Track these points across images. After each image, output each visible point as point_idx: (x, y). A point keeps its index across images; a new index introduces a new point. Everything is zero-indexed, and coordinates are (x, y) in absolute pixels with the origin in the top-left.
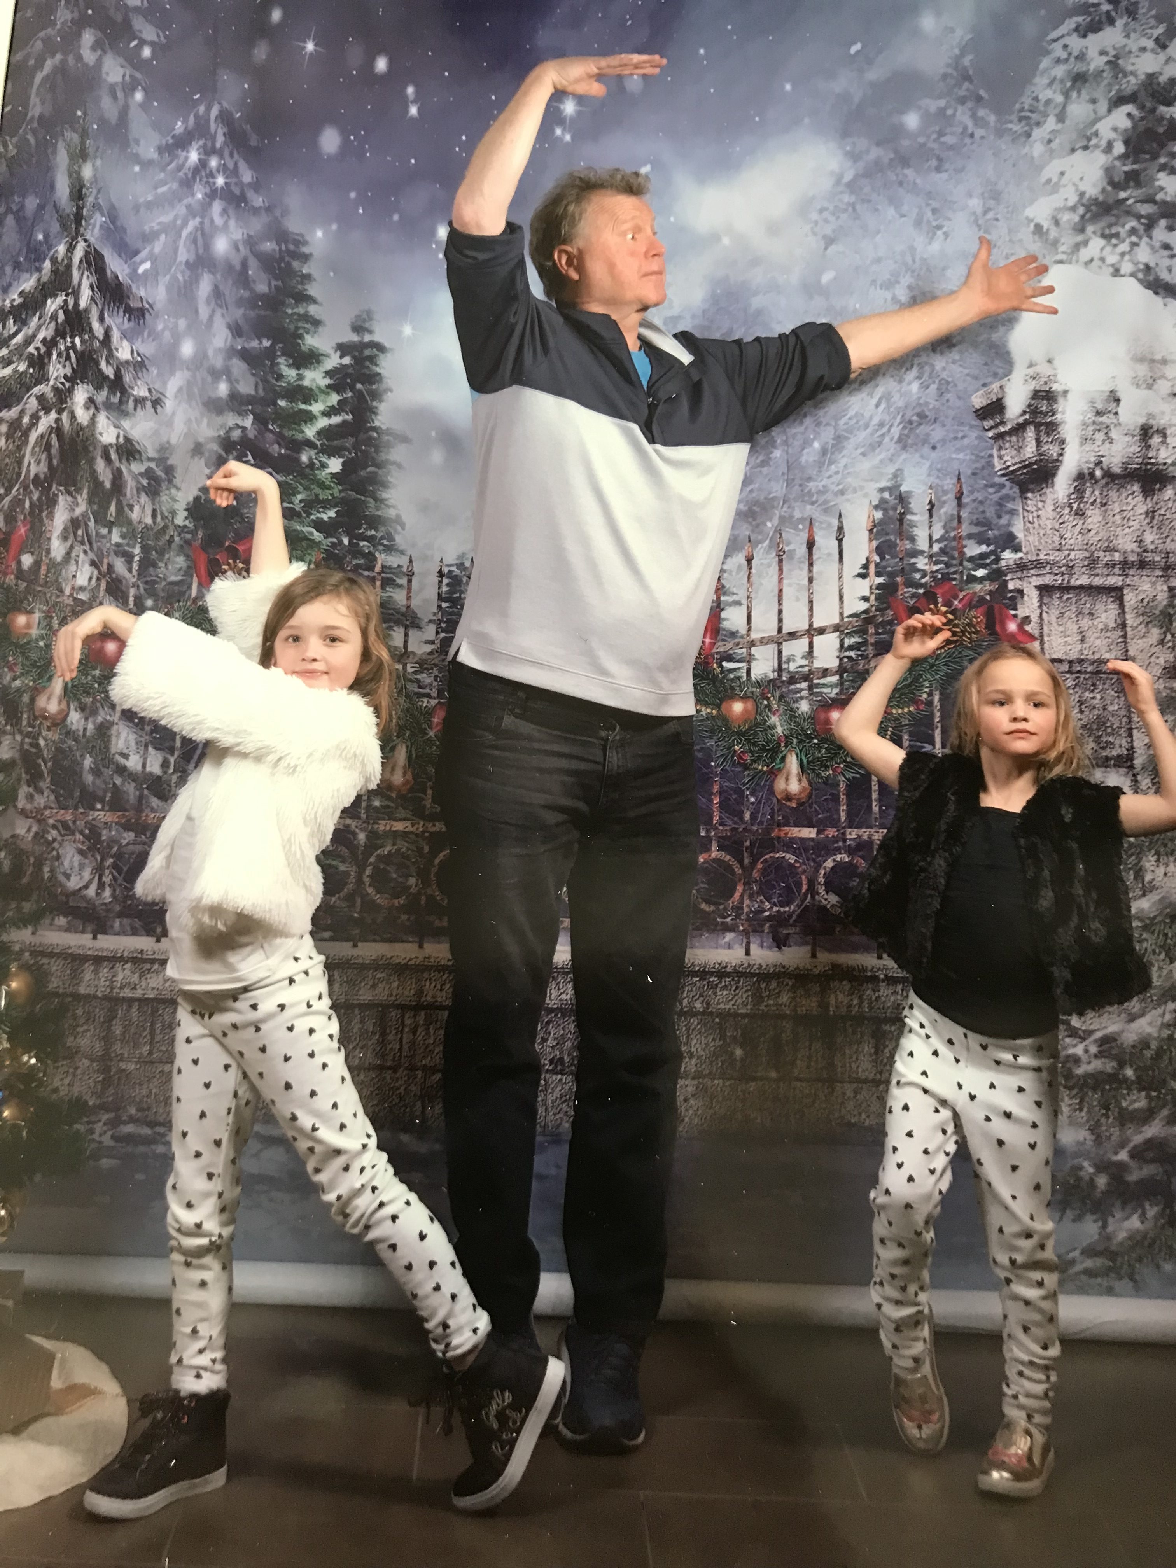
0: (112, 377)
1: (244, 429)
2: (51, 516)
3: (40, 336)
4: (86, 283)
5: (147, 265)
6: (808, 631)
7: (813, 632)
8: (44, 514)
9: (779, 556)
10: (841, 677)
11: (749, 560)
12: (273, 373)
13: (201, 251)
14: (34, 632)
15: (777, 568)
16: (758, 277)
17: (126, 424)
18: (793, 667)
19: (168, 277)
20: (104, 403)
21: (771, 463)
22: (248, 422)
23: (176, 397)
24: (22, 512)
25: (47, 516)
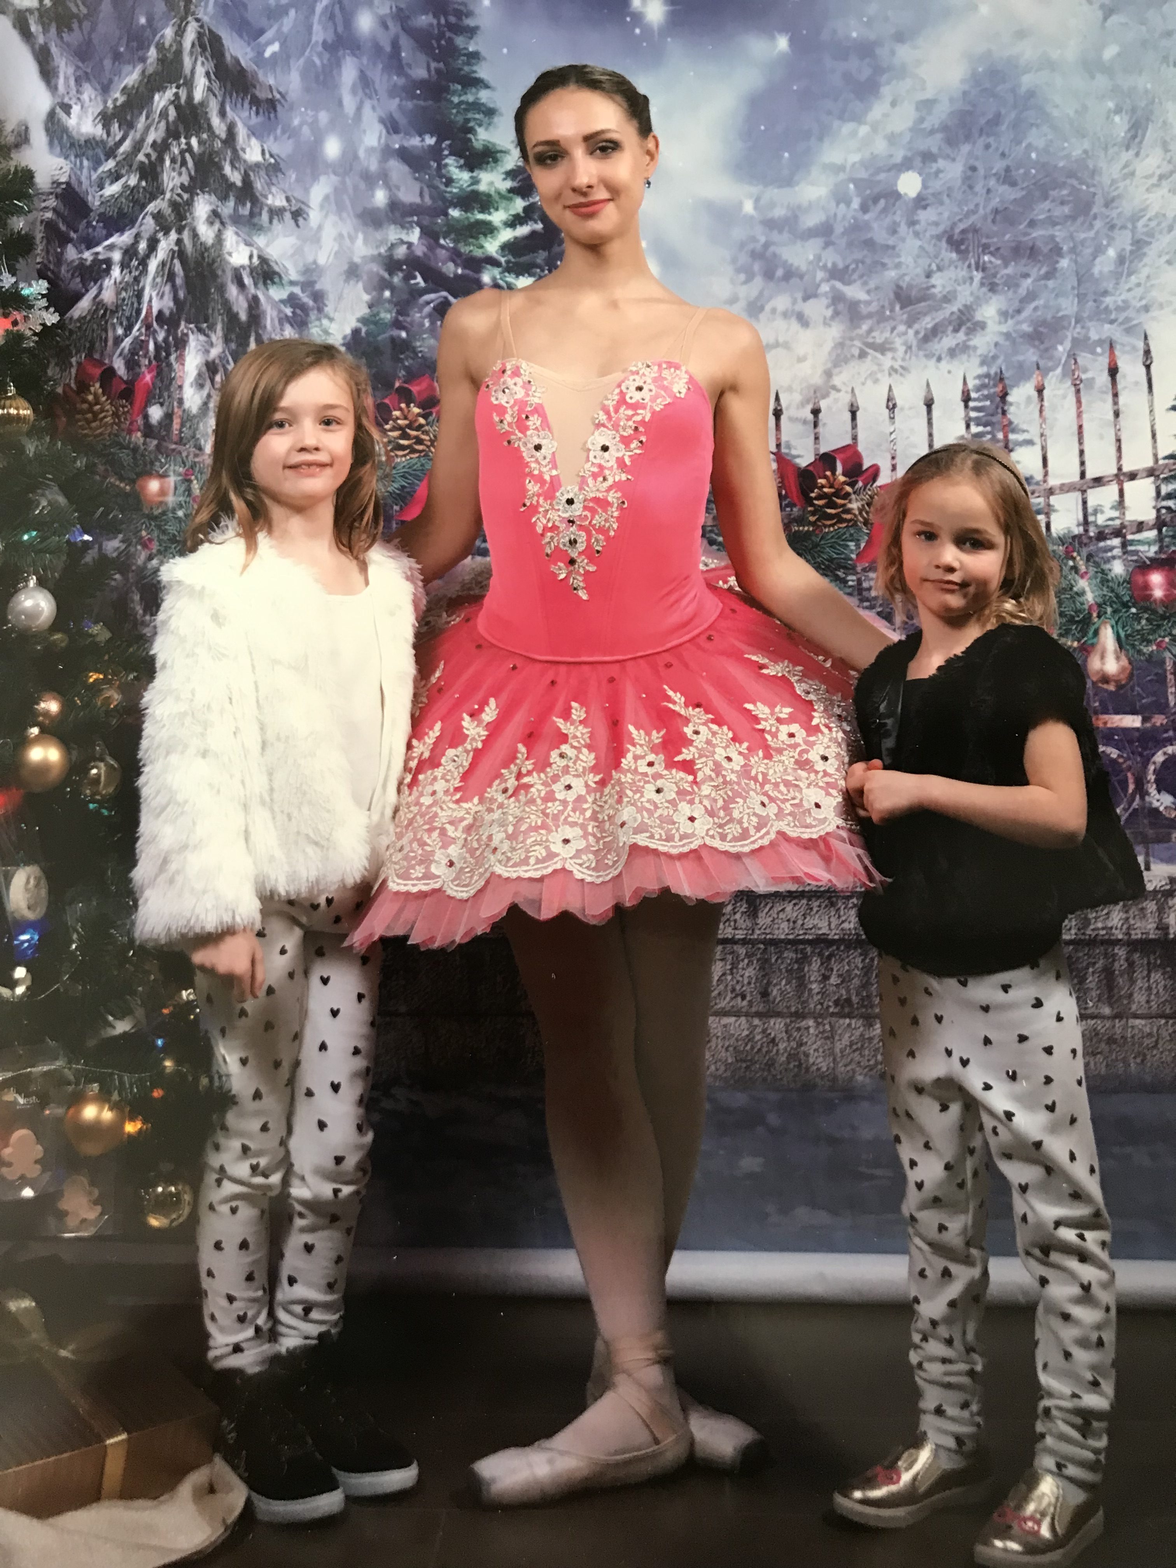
0: (239, 183)
1: (410, 245)
2: (181, 359)
3: (150, 139)
4: (200, 71)
5: (275, 47)
6: (1117, 476)
7: (1124, 477)
8: (173, 358)
9: (1075, 385)
10: (1160, 531)
11: (1040, 391)
12: (441, 176)
13: (340, 29)
14: (171, 500)
15: (1074, 400)
16: (1027, 51)
17: (261, 240)
18: (1101, 520)
19: (302, 61)
20: (230, 217)
21: (1057, 275)
22: (414, 236)
23: (322, 207)
24: (145, 356)
25: (177, 359)
